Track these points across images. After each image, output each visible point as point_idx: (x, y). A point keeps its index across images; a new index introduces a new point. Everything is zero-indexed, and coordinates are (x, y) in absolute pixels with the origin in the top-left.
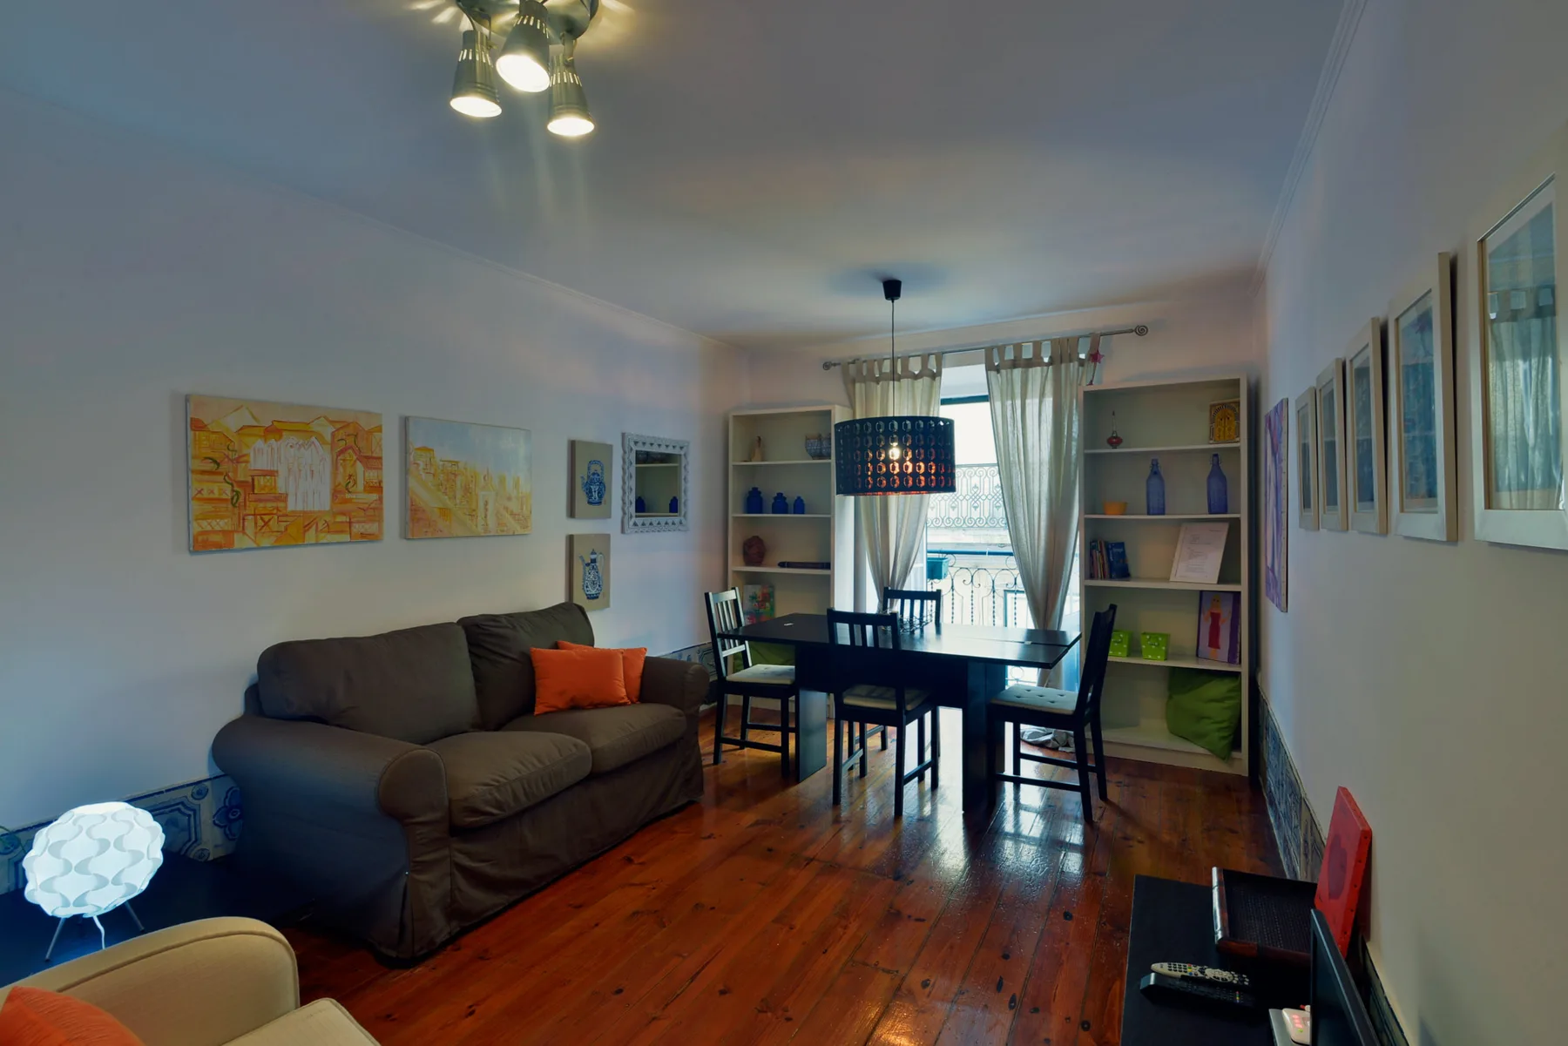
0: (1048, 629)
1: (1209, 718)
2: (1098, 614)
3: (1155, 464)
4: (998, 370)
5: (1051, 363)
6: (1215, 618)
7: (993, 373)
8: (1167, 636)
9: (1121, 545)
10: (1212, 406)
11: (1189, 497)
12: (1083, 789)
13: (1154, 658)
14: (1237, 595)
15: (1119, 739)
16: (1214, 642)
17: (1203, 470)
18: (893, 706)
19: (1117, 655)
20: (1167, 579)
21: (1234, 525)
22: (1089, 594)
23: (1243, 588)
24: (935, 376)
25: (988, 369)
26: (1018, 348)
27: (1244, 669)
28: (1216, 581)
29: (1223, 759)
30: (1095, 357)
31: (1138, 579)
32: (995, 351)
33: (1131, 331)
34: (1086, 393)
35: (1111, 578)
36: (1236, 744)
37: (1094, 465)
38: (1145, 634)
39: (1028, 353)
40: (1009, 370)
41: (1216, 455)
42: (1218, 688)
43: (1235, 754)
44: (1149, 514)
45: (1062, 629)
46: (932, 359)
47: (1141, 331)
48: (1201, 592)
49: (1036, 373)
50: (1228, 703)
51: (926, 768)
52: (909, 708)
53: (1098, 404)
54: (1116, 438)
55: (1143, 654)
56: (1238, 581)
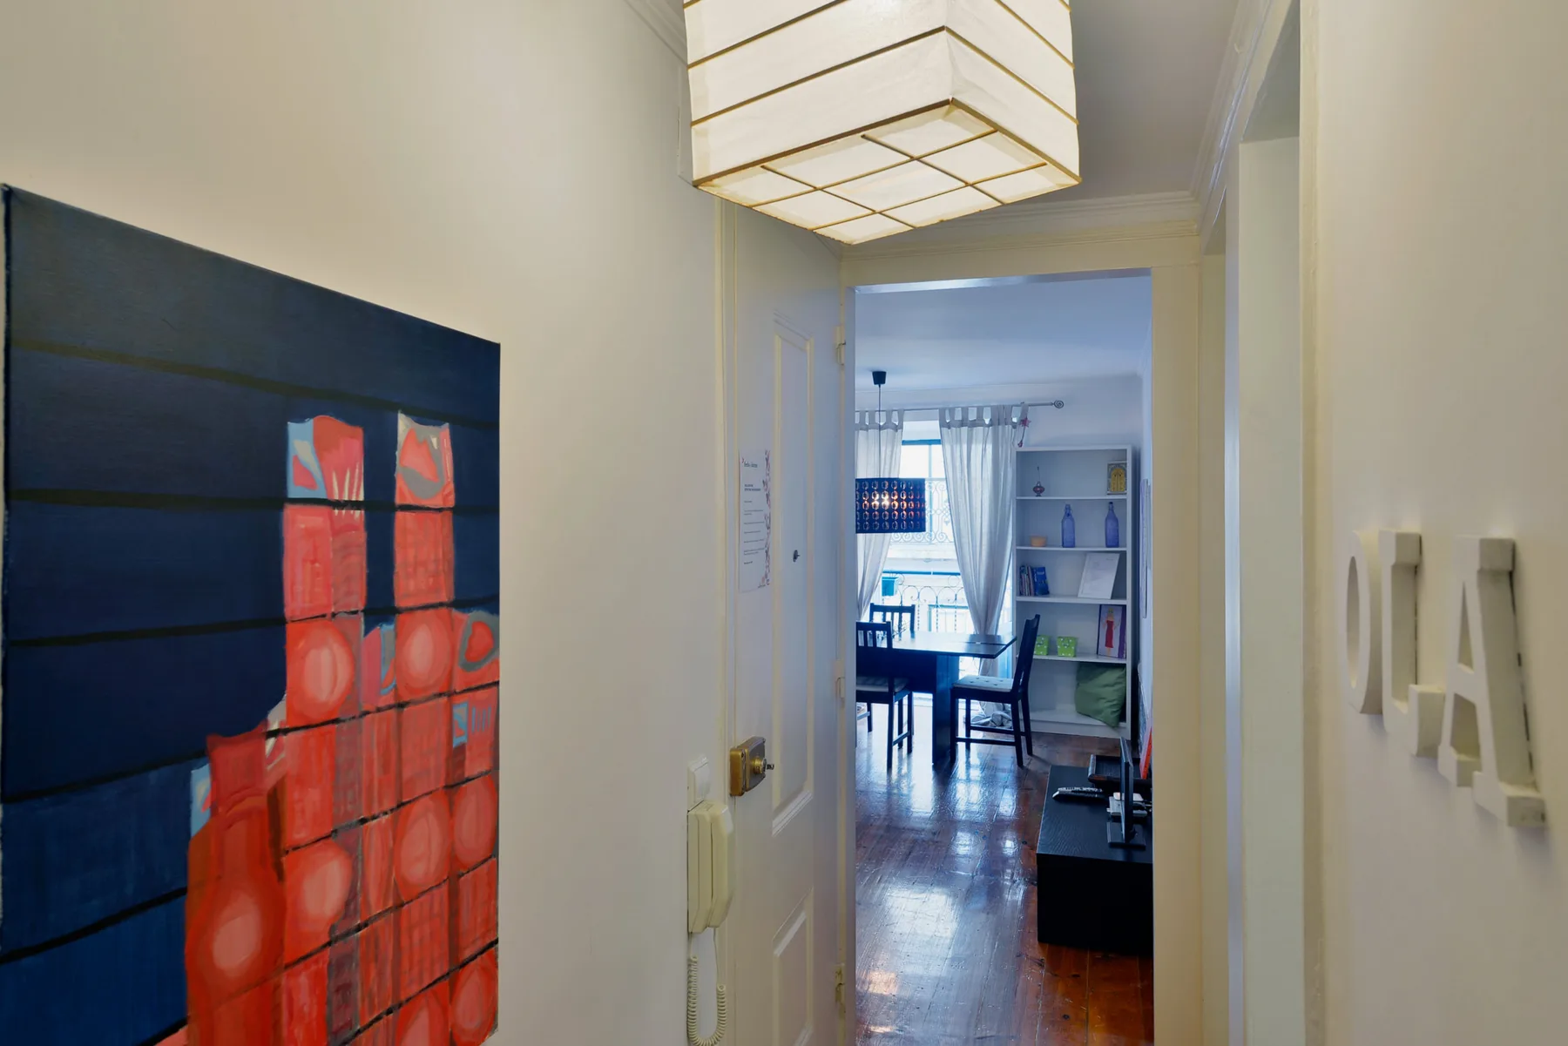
0: (989, 633)
1: (1104, 698)
2: (1028, 621)
3: (1068, 508)
4: (949, 426)
5: (991, 424)
6: (1110, 624)
7: (945, 430)
8: (1075, 639)
9: (1043, 569)
10: (1109, 465)
11: (1092, 533)
12: (1017, 744)
13: (1065, 655)
14: (1124, 607)
15: (1040, 719)
16: (1109, 644)
17: (1101, 515)
18: (886, 690)
19: (1039, 654)
20: (1076, 596)
21: (1123, 554)
22: (1020, 608)
23: (1128, 602)
24: (898, 428)
25: (941, 426)
26: (965, 411)
27: (1128, 662)
28: (1109, 597)
29: (1113, 727)
30: (1024, 422)
31: (1055, 596)
32: (947, 412)
33: (1052, 404)
34: (1017, 453)
35: (1035, 595)
36: (1122, 718)
37: (1023, 507)
38: (1060, 637)
39: (972, 416)
40: (958, 429)
41: (1111, 503)
42: (1111, 676)
43: (1122, 724)
44: (1063, 546)
45: (998, 634)
46: (895, 415)
47: (1059, 404)
48: (1101, 605)
49: (979, 430)
50: (1117, 687)
51: (904, 737)
52: (897, 690)
53: (1026, 461)
54: (1040, 487)
55: (1059, 651)
56: (1124, 597)
